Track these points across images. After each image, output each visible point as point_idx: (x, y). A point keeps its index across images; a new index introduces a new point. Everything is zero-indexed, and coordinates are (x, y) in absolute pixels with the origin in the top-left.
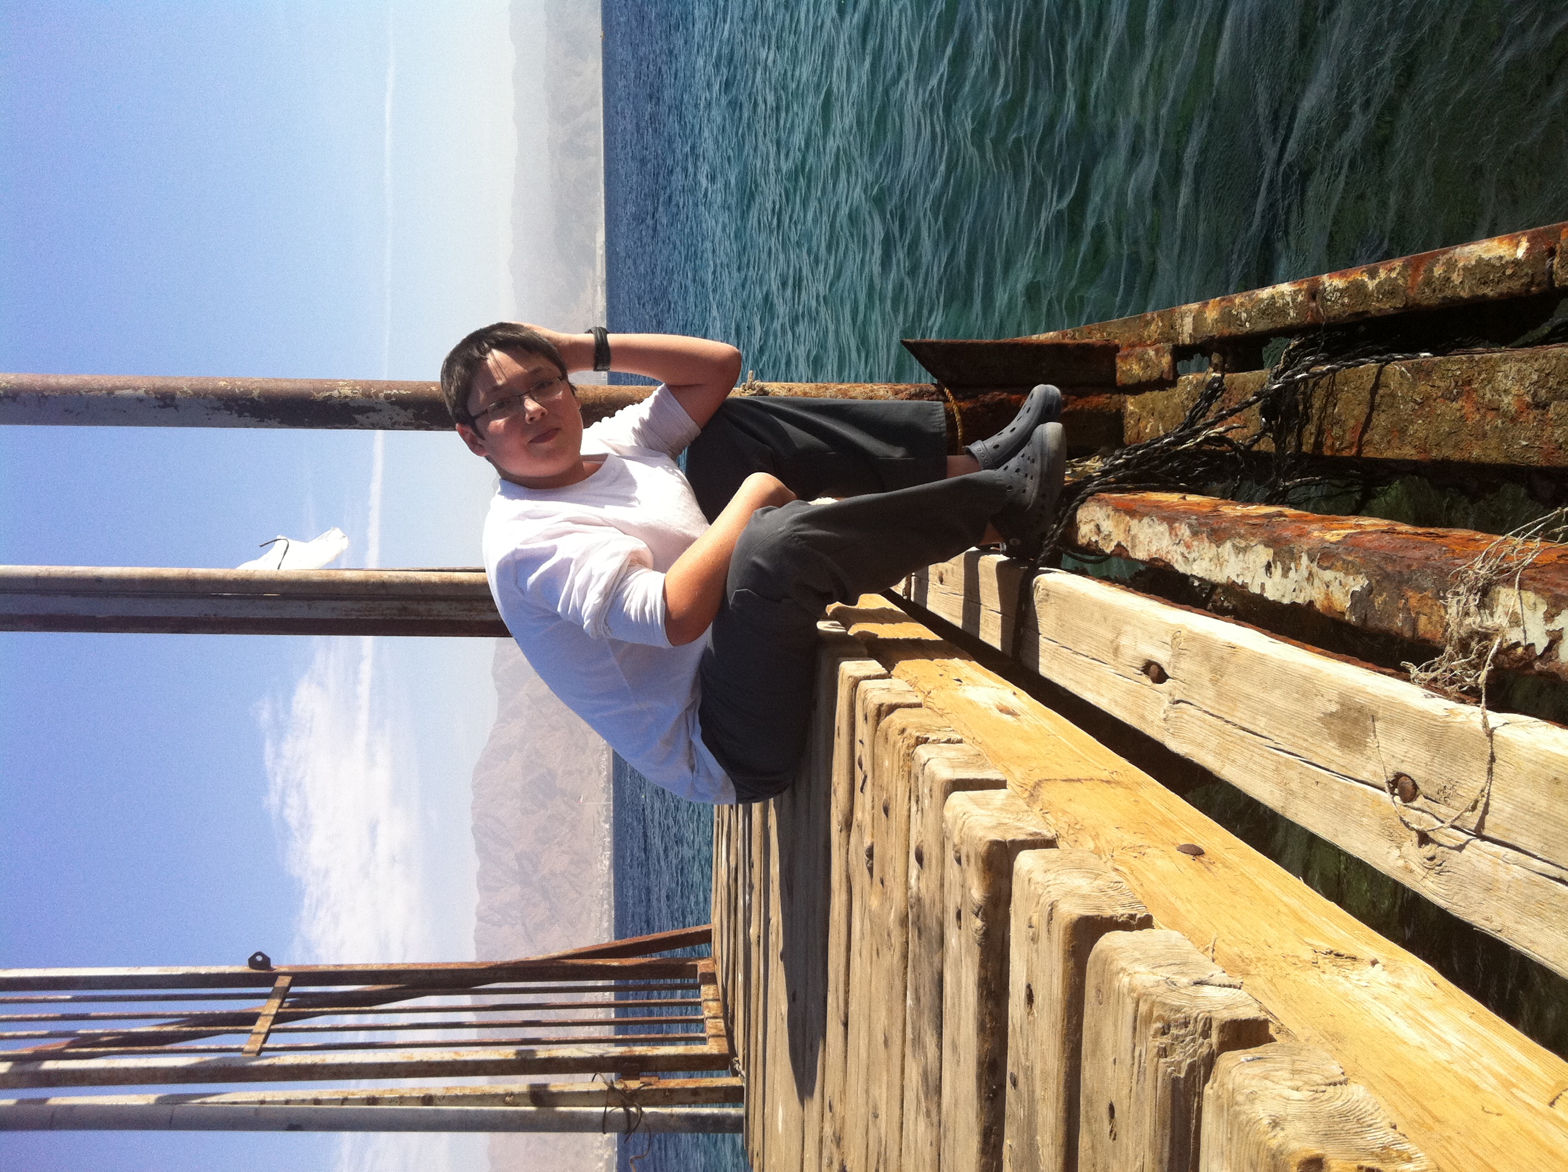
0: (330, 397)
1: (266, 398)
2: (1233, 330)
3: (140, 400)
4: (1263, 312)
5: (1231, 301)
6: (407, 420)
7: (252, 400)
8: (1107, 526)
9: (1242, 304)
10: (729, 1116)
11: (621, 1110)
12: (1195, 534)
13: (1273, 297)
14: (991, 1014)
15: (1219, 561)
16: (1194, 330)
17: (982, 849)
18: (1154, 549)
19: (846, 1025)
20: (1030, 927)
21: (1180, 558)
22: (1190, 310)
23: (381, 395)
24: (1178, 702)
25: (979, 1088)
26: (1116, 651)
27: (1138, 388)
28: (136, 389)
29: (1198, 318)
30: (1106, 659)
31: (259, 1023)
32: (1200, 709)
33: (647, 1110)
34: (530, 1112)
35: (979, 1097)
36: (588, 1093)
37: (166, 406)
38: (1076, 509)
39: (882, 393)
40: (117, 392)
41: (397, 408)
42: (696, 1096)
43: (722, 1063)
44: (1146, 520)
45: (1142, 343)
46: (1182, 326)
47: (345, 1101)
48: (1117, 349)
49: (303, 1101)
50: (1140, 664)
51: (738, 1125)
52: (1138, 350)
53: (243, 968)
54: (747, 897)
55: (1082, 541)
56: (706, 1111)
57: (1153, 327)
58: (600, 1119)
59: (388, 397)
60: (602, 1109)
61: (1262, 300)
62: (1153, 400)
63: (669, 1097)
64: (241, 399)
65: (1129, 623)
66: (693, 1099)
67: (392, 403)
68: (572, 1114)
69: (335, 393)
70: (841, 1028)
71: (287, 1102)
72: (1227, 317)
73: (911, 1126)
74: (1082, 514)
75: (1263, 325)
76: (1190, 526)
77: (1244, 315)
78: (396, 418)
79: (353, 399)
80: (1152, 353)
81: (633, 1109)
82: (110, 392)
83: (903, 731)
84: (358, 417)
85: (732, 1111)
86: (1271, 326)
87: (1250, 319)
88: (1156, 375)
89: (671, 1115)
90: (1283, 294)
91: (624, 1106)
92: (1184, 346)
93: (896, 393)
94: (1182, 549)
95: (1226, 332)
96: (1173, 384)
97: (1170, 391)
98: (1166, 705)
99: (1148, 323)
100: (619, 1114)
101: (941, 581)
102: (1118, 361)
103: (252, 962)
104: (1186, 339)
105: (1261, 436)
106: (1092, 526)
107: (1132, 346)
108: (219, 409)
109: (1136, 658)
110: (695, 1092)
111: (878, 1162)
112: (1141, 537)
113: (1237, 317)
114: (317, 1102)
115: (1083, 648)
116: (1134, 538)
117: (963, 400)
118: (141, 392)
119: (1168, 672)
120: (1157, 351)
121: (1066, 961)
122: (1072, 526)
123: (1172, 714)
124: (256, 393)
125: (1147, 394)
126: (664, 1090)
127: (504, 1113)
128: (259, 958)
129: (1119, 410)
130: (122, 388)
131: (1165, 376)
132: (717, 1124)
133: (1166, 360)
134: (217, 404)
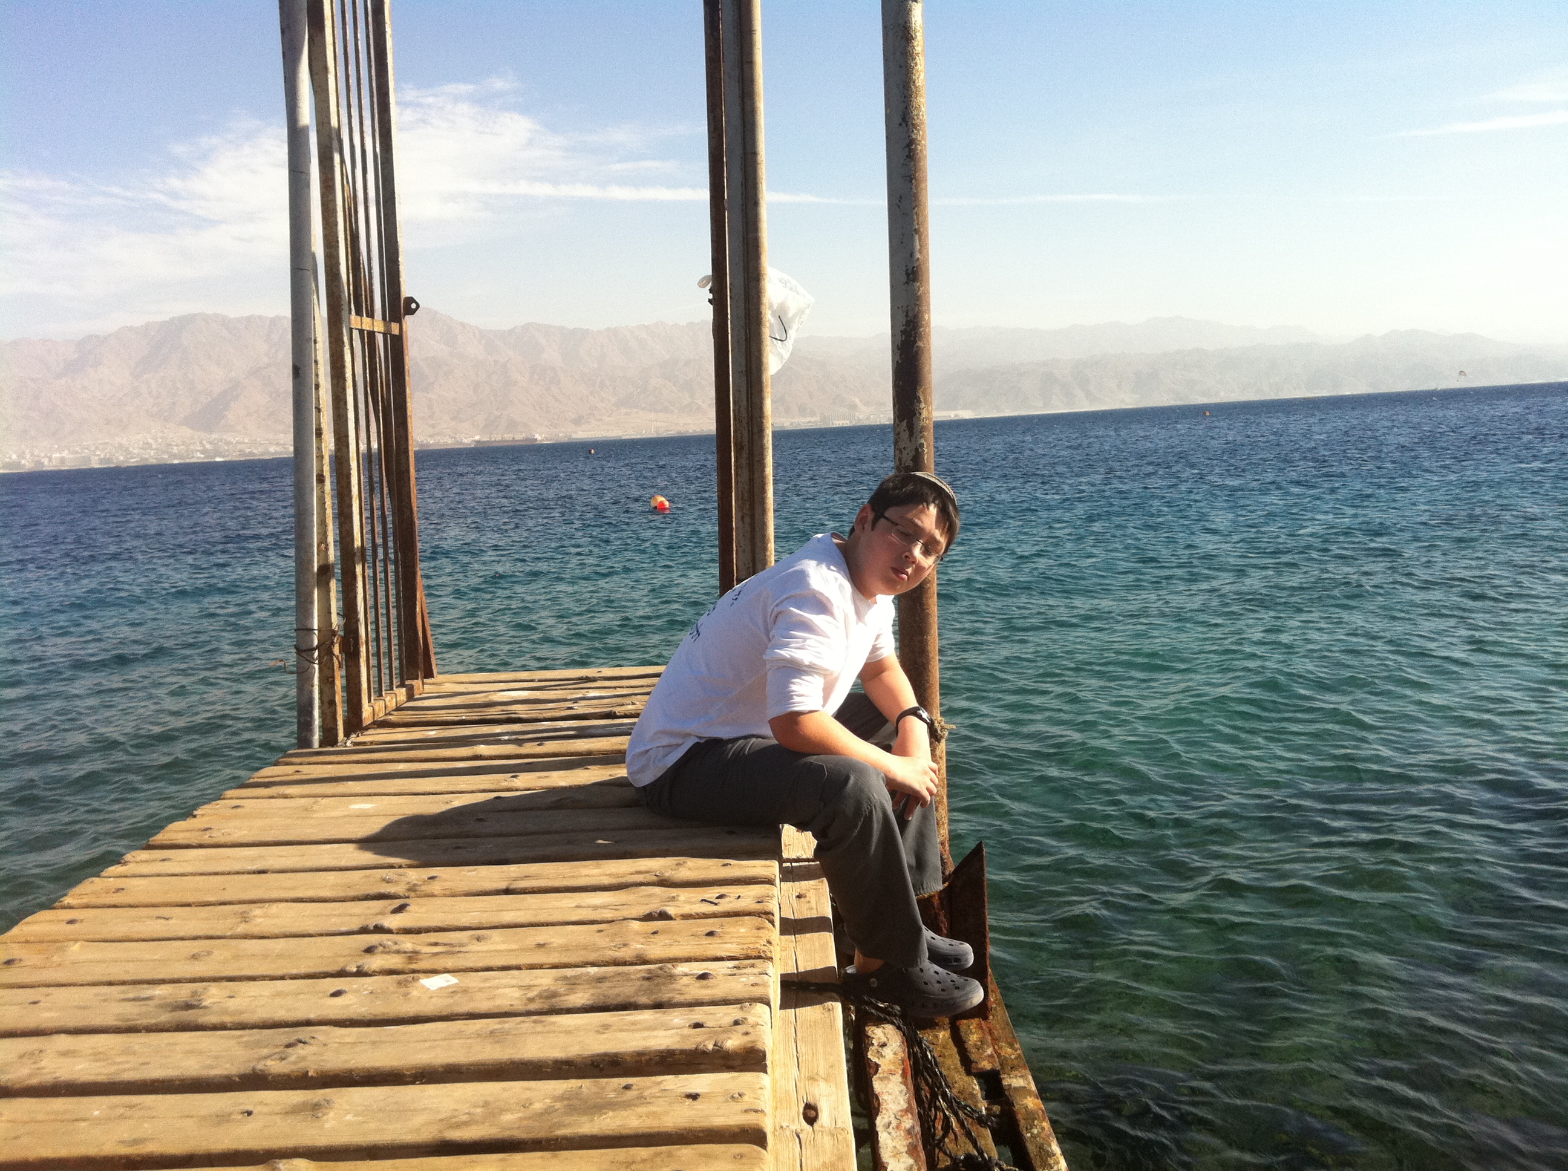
0: (919, 402)
1: (917, 352)
2: (1022, 1123)
3: (912, 255)
4: (1041, 1148)
5: (1044, 1120)
6: (904, 460)
7: (915, 342)
8: (887, 1052)
9: (1043, 1129)
10: (312, 735)
11: (316, 642)
12: (909, 1132)
13: (1054, 1155)
15: (896, 1154)
16: (1015, 1088)
17: (760, 1046)
18: (885, 1098)
19: (507, 892)
20: (740, 1095)
21: (886, 1120)
22: (1029, 1083)
23: (922, 441)
24: (798, 1137)
25: (598, 1055)
26: (812, 1079)
27: (958, 1040)
28: (920, 252)
29: (1023, 1091)
30: (803, 1070)
31: (369, 320)
32: (801, 1156)
33: (316, 666)
34: (311, 562)
35: (593, 1056)
36: (330, 613)
37: (908, 275)
38: (892, 1023)
40: (917, 237)
41: (913, 452)
42: (328, 704)
43: (354, 724)
44: (903, 1087)
45: (995, 1041)
46: (1016, 1076)
47: (319, 410)
48: (985, 1018)
49: (317, 375)
50: (811, 1101)
51: (304, 741)
52: (989, 1038)
53: (406, 291)
55: (870, 1032)
56: (316, 713)
57: (1009, 1050)
58: (309, 626)
59: (922, 445)
60: (316, 627)
61: (1050, 1146)
62: (951, 1056)
63: (327, 681)
64: (915, 332)
65: (836, 1086)
66: (326, 700)
67: (917, 449)
68: (312, 602)
69: (923, 405)
70: (503, 885)
71: (316, 362)
72: (1031, 1116)
73: (504, 981)
74: (889, 1028)
75: (1032, 1149)
76: (913, 1127)
77: (1035, 1131)
78: (905, 452)
79: (919, 419)
80: (989, 1051)
81: (316, 654)
82: (917, 231)
83: (769, 942)
84: (905, 423)
85: (316, 737)
86: (1032, 1155)
87: (1033, 1136)
88: (973, 1057)
89: (312, 686)
90: (1058, 1163)
91: (318, 647)
92: (1000, 1081)
93: (942, 844)
94: (894, 1122)
95: (1019, 1117)
96: (969, 1072)
97: (962, 1070)
98: (793, 1127)
99: (1011, 1045)
100: (312, 641)
101: (799, 897)
102: (977, 1019)
103: (410, 300)
104: (1006, 1081)
105: (950, 1156)
106: (884, 1039)
107: (991, 1033)
108: (907, 316)
109: (814, 1097)
110: (332, 703)
111: (445, 945)
112: (890, 1085)
113: (1032, 1126)
114: (317, 386)
115: (802, 1049)
116: (887, 1078)
118: (918, 255)
119: (815, 1125)
120: (991, 1056)
121: (738, 1126)
122: (879, 1022)
123: (788, 1133)
124: (920, 344)
125: (955, 1050)
126: (333, 677)
127: (312, 545)
128: (413, 306)
130: (920, 240)
131: (973, 1065)
132: (305, 725)
133: (986, 1065)
134: (911, 314)
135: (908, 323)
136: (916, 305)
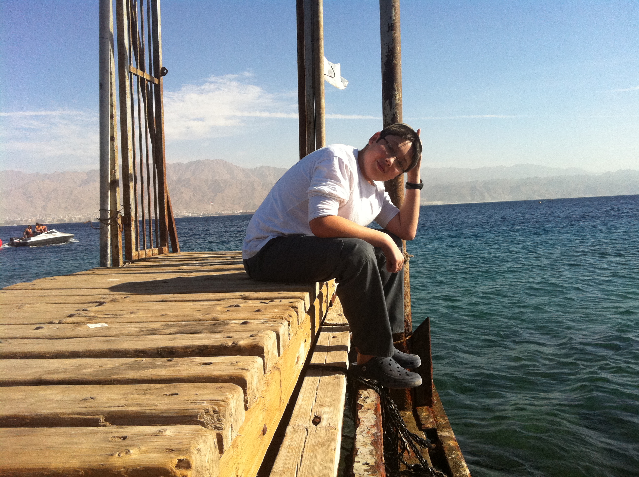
0: (395, 91)
2: (447, 452)
3: (391, 17)
4: (456, 463)
5: (458, 450)
6: (387, 121)
7: (393, 60)
8: (369, 401)
9: (458, 455)
10: (107, 261)
11: (109, 216)
12: (374, 435)
13: (463, 467)
14: (193, 351)
15: (365, 445)
16: (444, 436)
17: (260, 344)
18: (363, 420)
19: (162, 301)
20: (237, 362)
21: (362, 430)
22: (451, 434)
23: (397, 110)
24: (307, 430)
25: (162, 348)
26: (322, 405)
27: (416, 416)
28: (395, 16)
29: (449, 438)
30: (317, 402)
31: (141, 72)
32: (306, 438)
33: (109, 227)
34: (108, 180)
35: (158, 348)
36: (116, 203)
37: (389, 27)
38: (373, 388)
39: (407, 310)
40: (393, 9)
41: (392, 116)
42: (115, 247)
43: (128, 257)
44: (374, 416)
45: (435, 416)
46: (445, 432)
47: (112, 106)
48: (431, 406)
49: (111, 89)
50: (319, 415)
51: (103, 264)
52: (432, 415)
53: (161, 65)
54: (197, 264)
55: (360, 392)
56: (109, 251)
57: (442, 420)
58: (105, 208)
59: (396, 113)
60: (109, 209)
61: (461, 462)
62: (412, 422)
63: (115, 236)
64: (393, 56)
65: (334, 410)
66: (114, 245)
67: (394, 115)
68: (107, 197)
69: (397, 92)
70: (161, 300)
71: (111, 83)
72: (452, 449)
73: (132, 326)
74: (371, 391)
75: (451, 464)
76: (376, 433)
77: (454, 456)
78: (388, 117)
79: (395, 99)
80: (432, 420)
81: (109, 222)
82: (393, 6)
83: (291, 316)
84: (388, 102)
85: (109, 262)
86: (451, 467)
87: (452, 458)
88: (423, 422)
89: (107, 237)
90: (465, 471)
91: (111, 218)
92: (436, 433)
94: (366, 431)
95: (445, 449)
96: (420, 429)
97: (417, 429)
98: (305, 426)
99: (443, 418)
100: (107, 216)
101: (333, 337)
102: (426, 407)
103: (164, 69)
104: (440, 433)
105: (406, 464)
106: (367, 395)
107: (433, 412)
108: (389, 47)
109: (321, 413)
110: (117, 247)
111: (113, 315)
112: (367, 414)
113: (452, 453)
114: (111, 95)
115: (320, 393)
116: (366, 412)
117: (407, 343)
118: (394, 18)
119: (318, 426)
120: (432, 422)
121: (228, 376)
122: (366, 387)
123: (301, 428)
124: (395, 62)
125: (414, 420)
126: (117, 234)
127: (107, 170)
128: (165, 71)
129: (406, 408)
130: (395, 11)
131: (423, 426)
132: (104, 256)
133: (430, 426)
134: (390, 47)
135: (389, 51)
136: (393, 42)
